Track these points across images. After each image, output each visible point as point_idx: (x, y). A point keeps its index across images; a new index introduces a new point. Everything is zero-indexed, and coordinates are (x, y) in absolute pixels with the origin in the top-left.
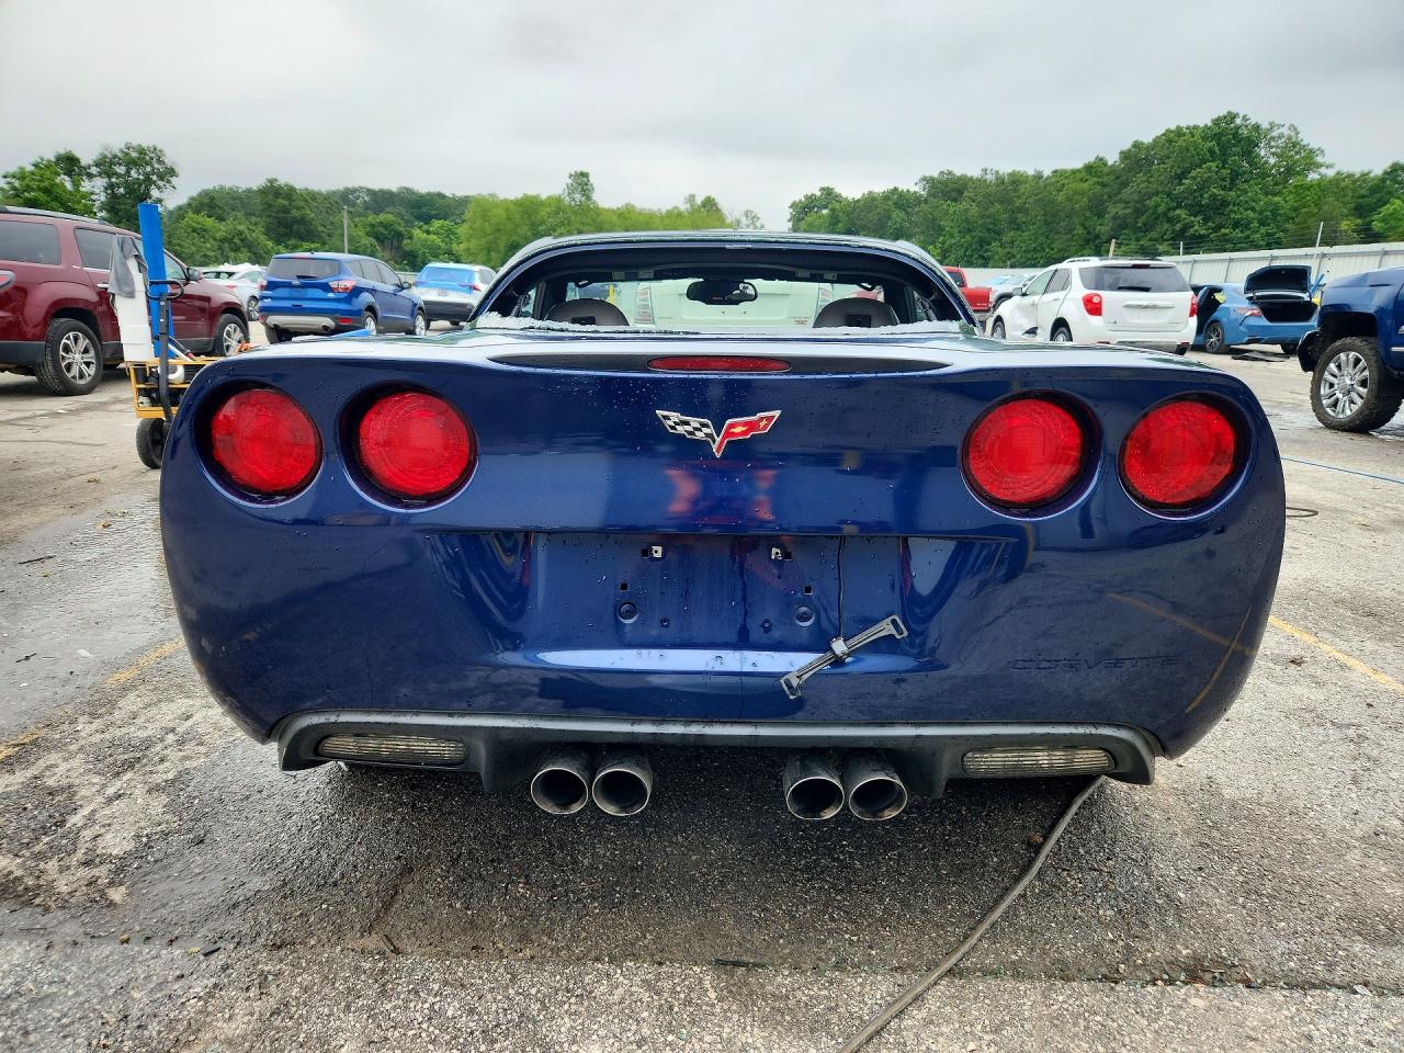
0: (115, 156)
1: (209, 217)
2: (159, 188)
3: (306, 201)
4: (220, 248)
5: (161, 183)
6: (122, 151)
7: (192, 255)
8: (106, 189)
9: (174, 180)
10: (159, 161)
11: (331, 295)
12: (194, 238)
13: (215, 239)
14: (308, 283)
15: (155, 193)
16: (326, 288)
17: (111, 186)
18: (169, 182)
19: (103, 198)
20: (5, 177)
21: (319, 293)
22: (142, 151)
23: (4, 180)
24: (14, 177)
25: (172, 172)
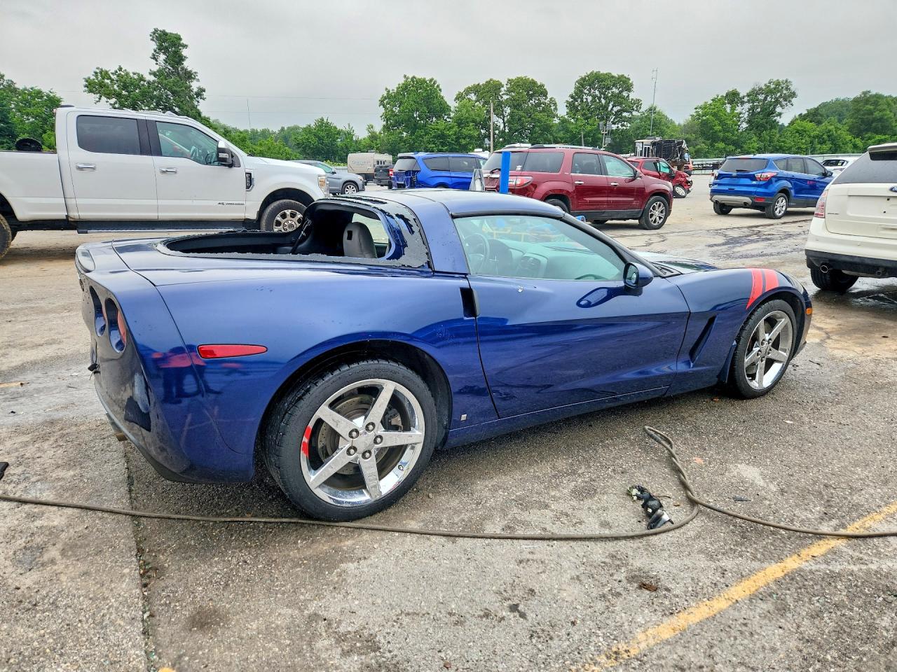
0: (760, 89)
1: (811, 122)
2: (781, 106)
3: (889, 105)
4: (812, 142)
5: (784, 103)
6: (765, 85)
7: (790, 148)
8: (749, 110)
9: (794, 100)
10: (787, 89)
11: (754, 183)
12: (795, 137)
13: (810, 137)
14: (742, 174)
15: (778, 109)
16: (753, 178)
17: (752, 109)
18: (790, 101)
19: (746, 115)
20: (696, 109)
21: (747, 181)
22: (778, 84)
23: (695, 110)
24: (700, 108)
25: (793, 95)
